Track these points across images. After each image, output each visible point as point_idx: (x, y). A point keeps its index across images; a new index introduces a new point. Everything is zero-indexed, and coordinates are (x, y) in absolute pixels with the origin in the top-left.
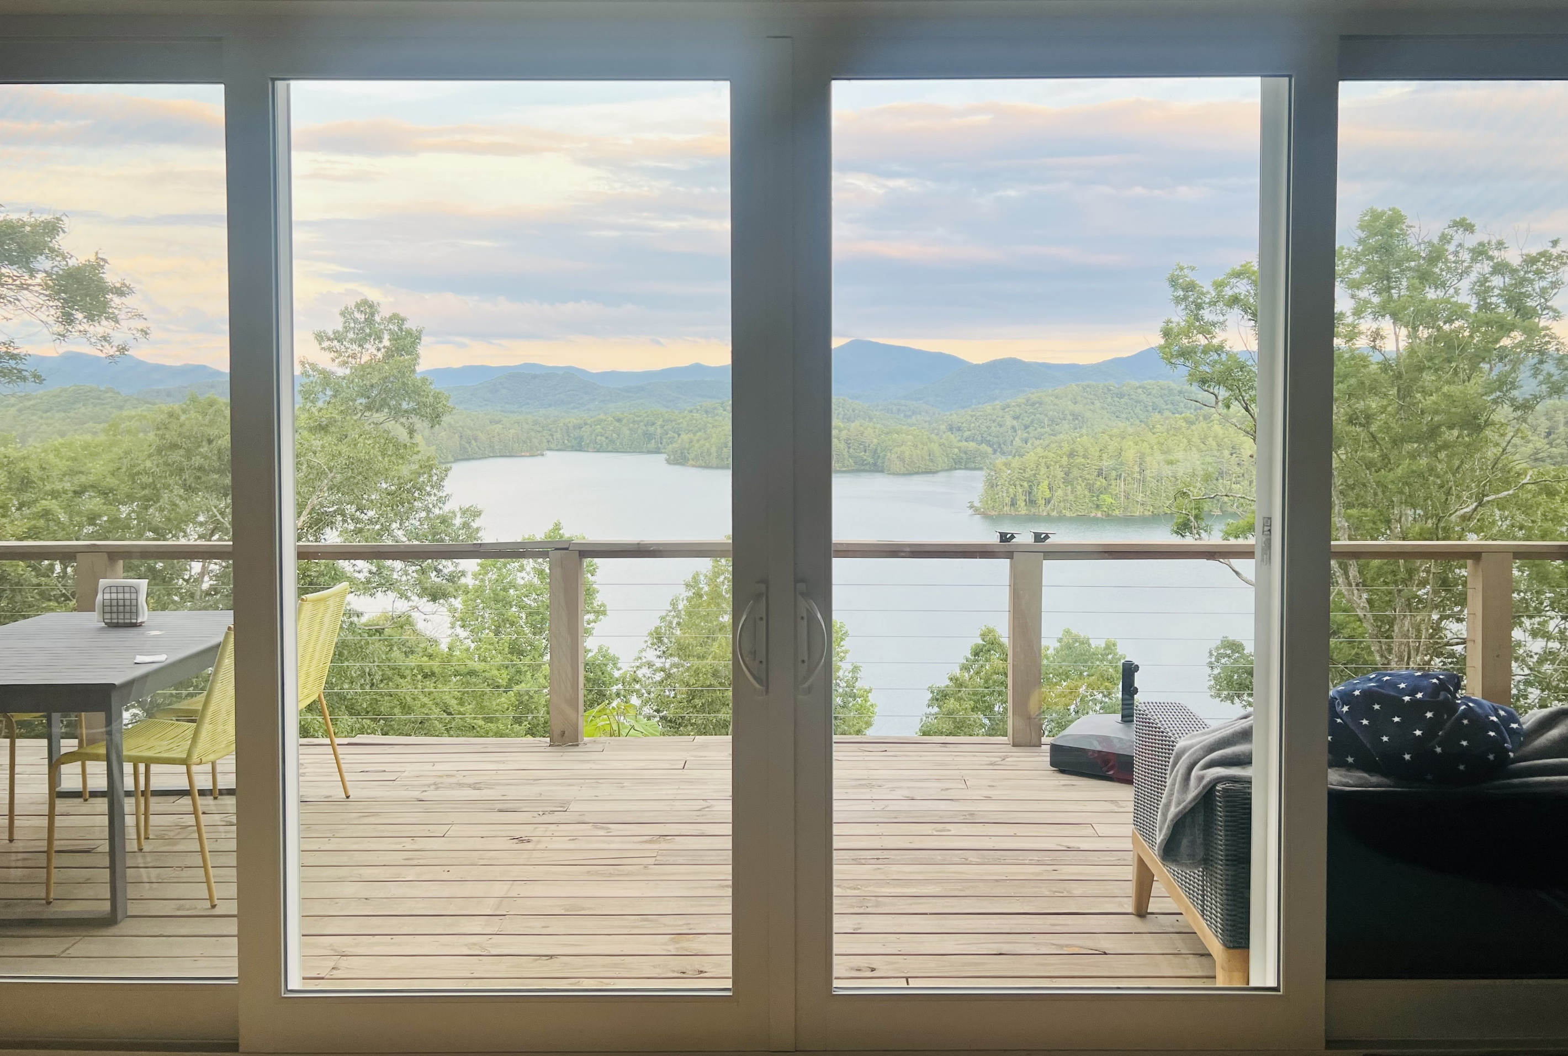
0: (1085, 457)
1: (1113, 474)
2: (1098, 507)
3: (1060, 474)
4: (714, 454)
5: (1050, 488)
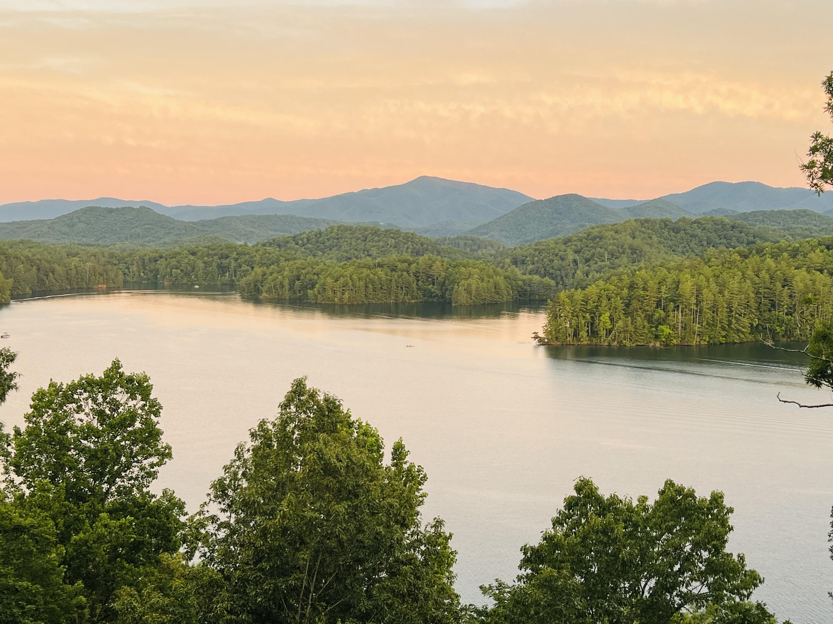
0: (644, 289)
1: (672, 305)
2: (657, 337)
3: (621, 305)
4: (287, 287)
5: (612, 319)
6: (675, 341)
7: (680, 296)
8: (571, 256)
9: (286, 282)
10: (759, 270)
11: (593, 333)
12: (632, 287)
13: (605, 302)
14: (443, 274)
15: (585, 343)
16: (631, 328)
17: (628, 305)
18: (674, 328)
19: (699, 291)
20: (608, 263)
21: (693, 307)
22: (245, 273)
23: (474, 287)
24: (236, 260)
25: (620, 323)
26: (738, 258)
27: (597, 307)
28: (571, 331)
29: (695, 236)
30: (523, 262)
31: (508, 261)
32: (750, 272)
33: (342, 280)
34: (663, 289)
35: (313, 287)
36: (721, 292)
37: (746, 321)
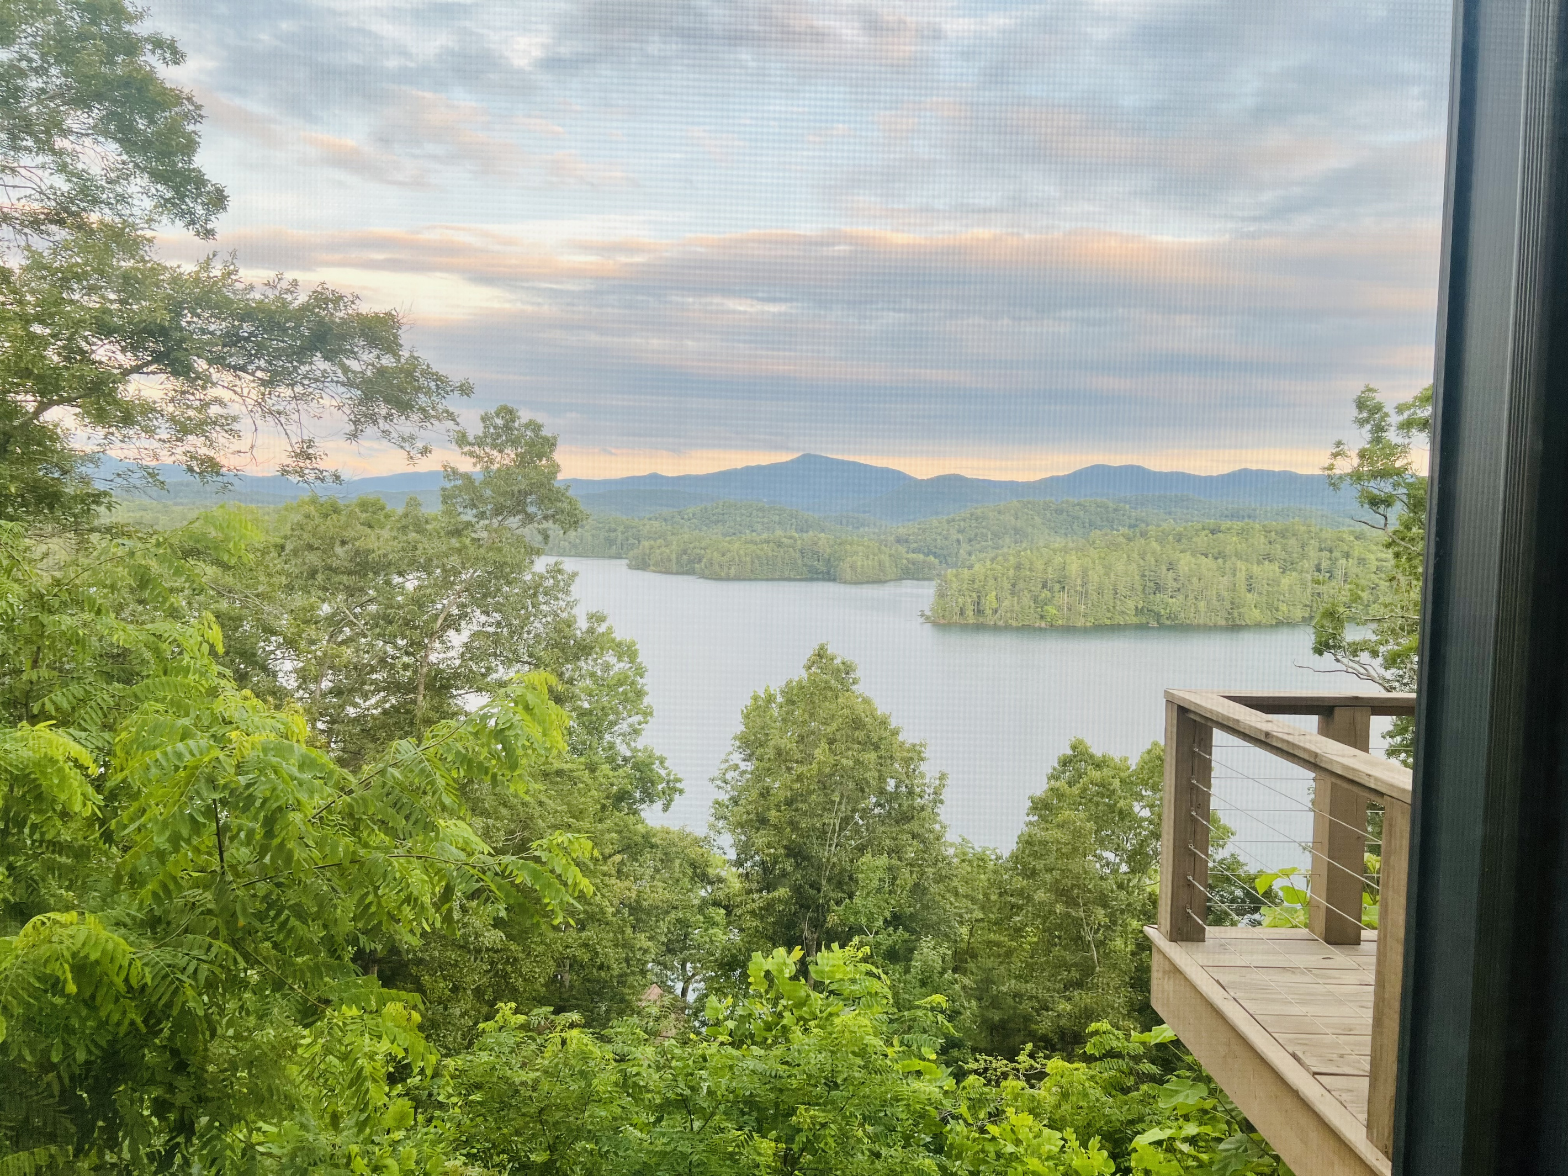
0: (1031, 570)
1: (1057, 586)
2: (1042, 617)
3: (1007, 585)
4: (674, 561)
5: (997, 598)
6: (1060, 622)
7: (1065, 577)
8: (955, 536)
9: (674, 556)
10: (1145, 553)
11: (979, 612)
12: (1018, 567)
13: (991, 582)
14: (828, 550)
15: (971, 621)
16: (1016, 608)
17: (1014, 585)
18: (1059, 608)
19: (1085, 572)
20: (990, 543)
21: (1079, 588)
22: (632, 547)
23: (859, 563)
24: (623, 533)
25: (1006, 603)
26: (1124, 541)
27: (983, 586)
28: (957, 610)
29: (1078, 518)
30: (907, 541)
31: (892, 538)
32: (1135, 555)
33: (729, 555)
34: (1050, 570)
35: (700, 561)
36: (1107, 574)
37: (1131, 604)
